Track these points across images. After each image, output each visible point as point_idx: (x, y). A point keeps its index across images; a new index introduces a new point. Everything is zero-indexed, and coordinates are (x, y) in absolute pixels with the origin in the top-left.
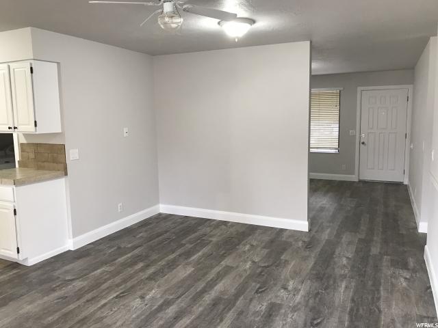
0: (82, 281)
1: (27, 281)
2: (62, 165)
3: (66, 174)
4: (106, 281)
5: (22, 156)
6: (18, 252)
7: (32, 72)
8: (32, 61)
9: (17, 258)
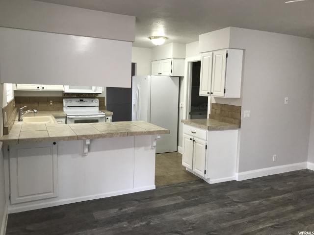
0: (245, 205)
1: (209, 194)
2: (238, 121)
3: (240, 127)
4: (263, 211)
5: (212, 111)
6: (205, 173)
7: (227, 56)
8: (228, 50)
9: (204, 176)
